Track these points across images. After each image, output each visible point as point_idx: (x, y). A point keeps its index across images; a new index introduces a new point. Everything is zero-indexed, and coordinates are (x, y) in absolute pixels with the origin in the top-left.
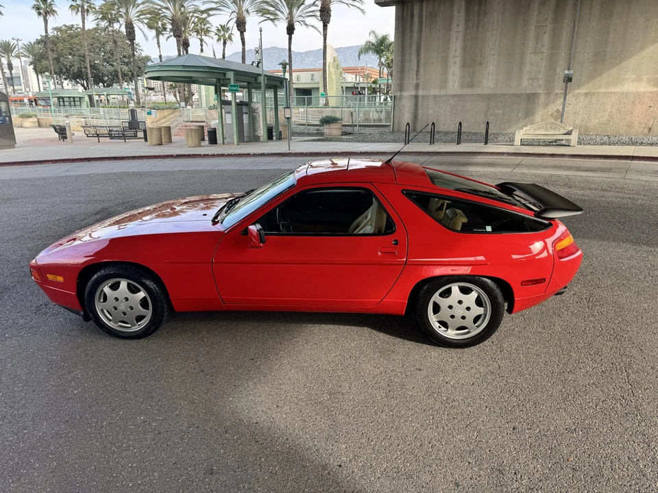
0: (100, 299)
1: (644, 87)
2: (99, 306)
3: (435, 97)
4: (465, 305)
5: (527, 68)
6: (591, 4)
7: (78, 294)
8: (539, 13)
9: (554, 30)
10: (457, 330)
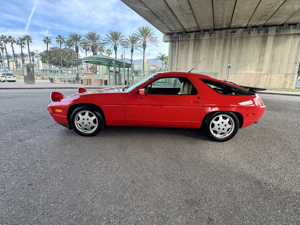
0: (76, 119)
1: (253, 72)
2: (76, 122)
4: (224, 124)
5: (214, 64)
6: (235, 44)
7: (67, 117)
8: (218, 46)
9: (223, 52)
10: (220, 134)
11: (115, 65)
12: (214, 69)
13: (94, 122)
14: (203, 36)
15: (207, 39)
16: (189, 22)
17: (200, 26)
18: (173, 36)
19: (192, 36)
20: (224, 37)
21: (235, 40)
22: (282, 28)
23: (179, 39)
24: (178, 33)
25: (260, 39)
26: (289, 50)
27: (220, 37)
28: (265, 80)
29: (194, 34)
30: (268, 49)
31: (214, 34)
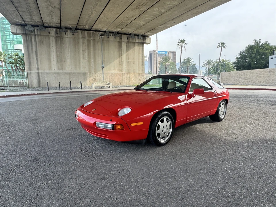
1: (116, 72)
3: (47, 73)
5: (82, 64)
6: (98, 46)
8: (82, 46)
9: (88, 52)
12: (82, 69)
14: (65, 34)
15: (70, 38)
16: (51, 16)
17: (62, 23)
18: (26, 28)
19: (53, 31)
20: (87, 38)
21: (98, 42)
22: (130, 37)
23: (36, 33)
24: (32, 26)
25: (117, 44)
26: (137, 54)
27: (83, 37)
28: (126, 79)
29: (54, 29)
30: (124, 53)
31: (77, 33)
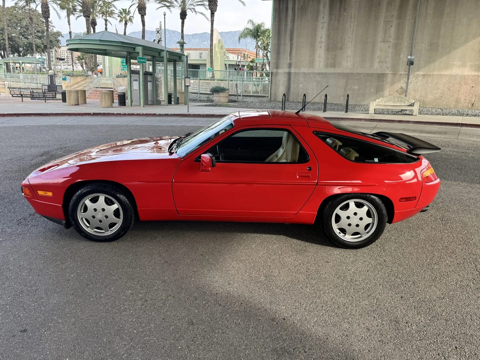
1: (468, 72)
2: (80, 215)
3: (304, 74)
4: (358, 216)
5: (378, 53)
7: (63, 206)
8: (387, 11)
9: (399, 24)
10: (352, 235)
11: (142, 59)
12: (376, 65)
13: (115, 215)
